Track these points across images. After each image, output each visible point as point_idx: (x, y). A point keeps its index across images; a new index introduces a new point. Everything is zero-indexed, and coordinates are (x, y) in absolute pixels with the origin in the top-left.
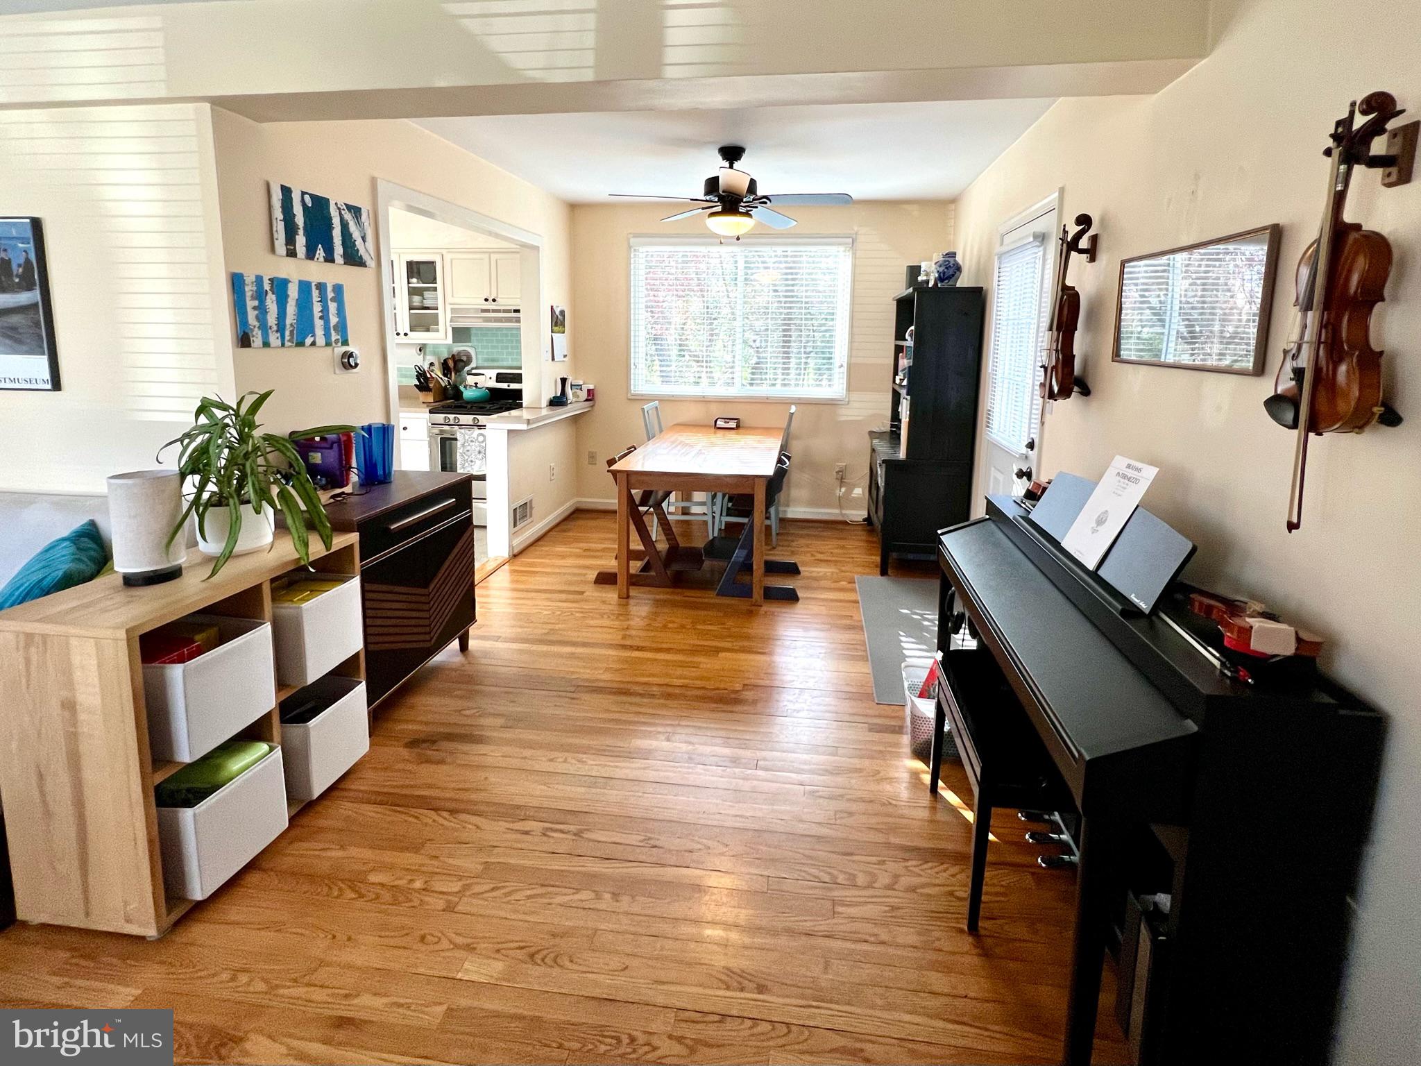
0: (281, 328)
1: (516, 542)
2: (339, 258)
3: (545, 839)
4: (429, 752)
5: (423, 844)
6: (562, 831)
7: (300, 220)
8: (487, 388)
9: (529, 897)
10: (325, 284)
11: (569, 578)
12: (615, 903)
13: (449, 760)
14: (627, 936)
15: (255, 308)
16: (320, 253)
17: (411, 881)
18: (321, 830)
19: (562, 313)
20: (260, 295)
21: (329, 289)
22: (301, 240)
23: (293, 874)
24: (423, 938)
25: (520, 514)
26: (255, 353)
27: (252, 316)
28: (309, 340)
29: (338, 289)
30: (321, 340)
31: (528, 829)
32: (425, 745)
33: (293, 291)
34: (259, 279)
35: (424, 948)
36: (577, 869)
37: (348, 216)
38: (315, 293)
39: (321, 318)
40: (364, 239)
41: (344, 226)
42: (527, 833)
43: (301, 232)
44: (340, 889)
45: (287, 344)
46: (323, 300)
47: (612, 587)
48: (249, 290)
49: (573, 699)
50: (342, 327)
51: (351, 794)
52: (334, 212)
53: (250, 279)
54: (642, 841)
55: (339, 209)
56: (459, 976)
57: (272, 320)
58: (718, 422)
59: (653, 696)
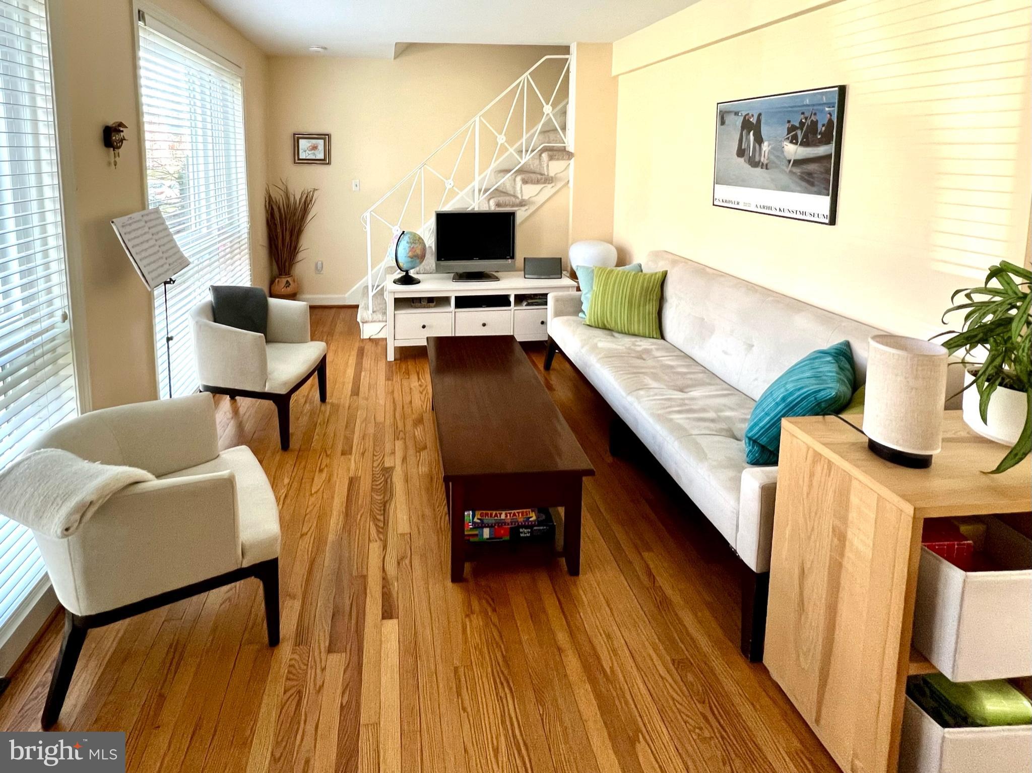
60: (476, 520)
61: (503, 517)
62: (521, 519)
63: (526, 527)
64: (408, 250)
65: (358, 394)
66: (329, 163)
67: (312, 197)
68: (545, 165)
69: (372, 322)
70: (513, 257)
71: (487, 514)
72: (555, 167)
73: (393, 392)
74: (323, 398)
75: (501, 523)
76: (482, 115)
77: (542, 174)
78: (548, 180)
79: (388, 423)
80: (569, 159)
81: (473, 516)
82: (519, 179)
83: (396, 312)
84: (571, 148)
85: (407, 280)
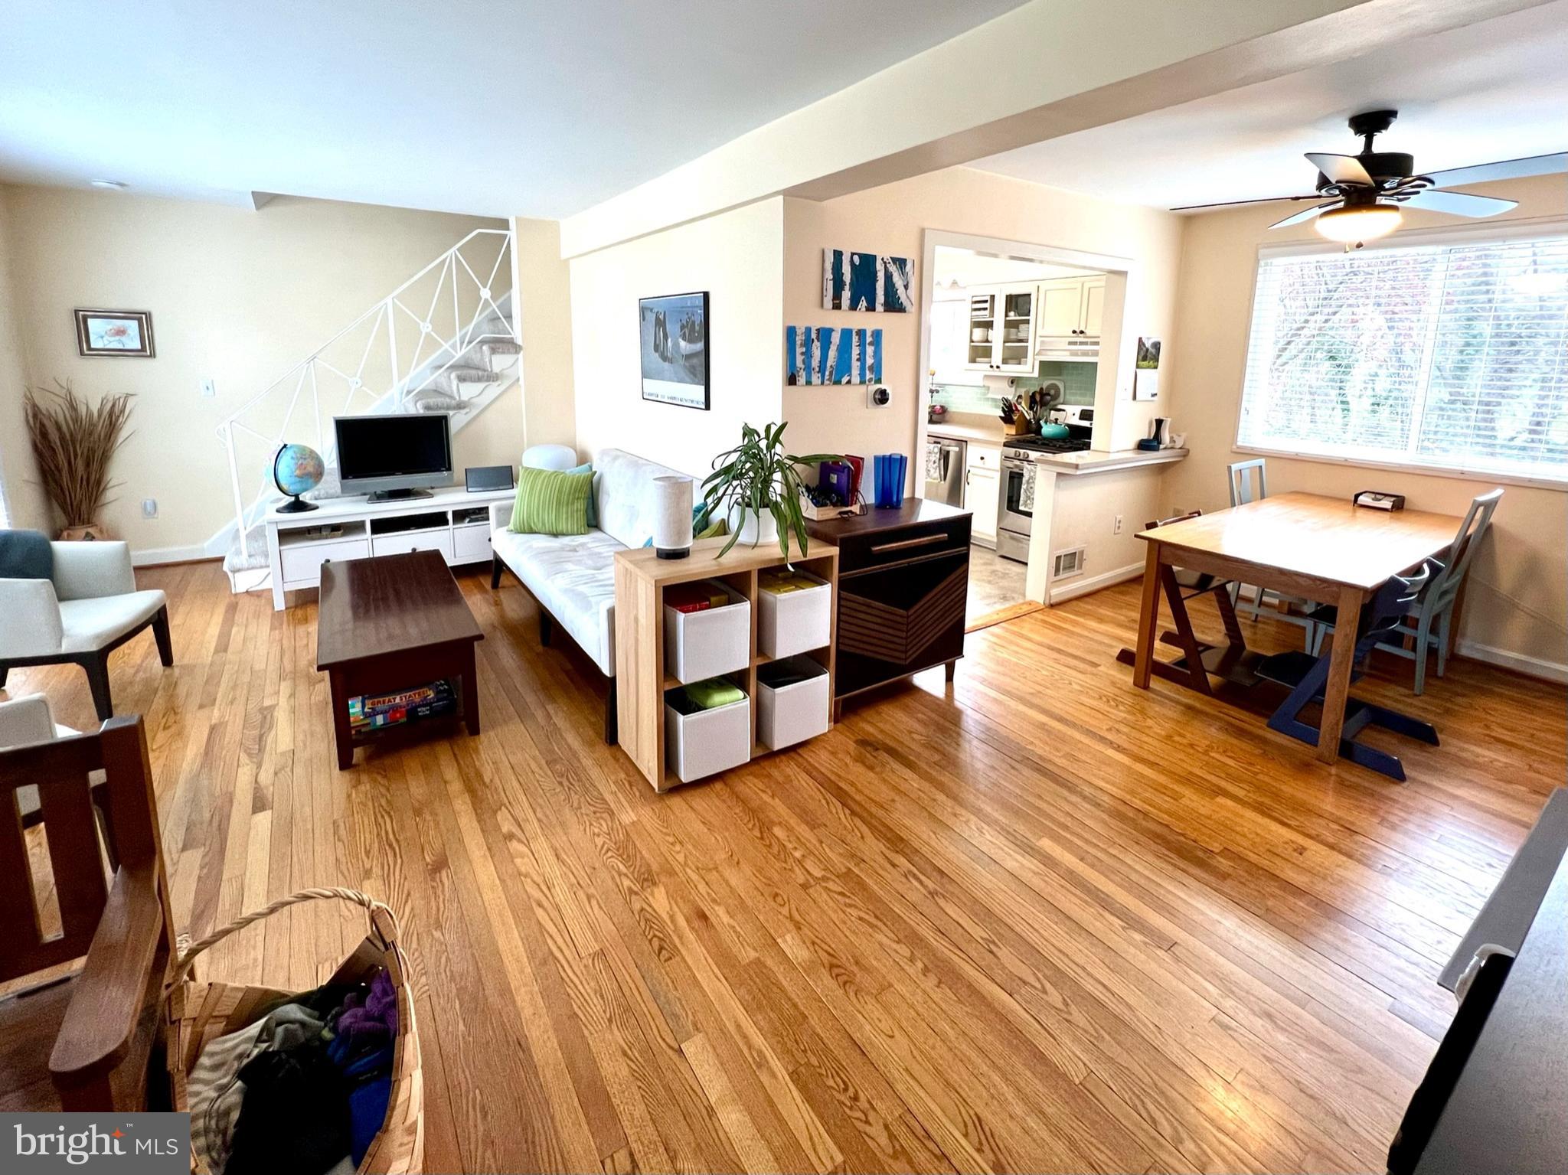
0: (822, 369)
1: (1055, 591)
2: (879, 307)
3: (904, 880)
4: (868, 755)
5: (819, 826)
6: (921, 883)
7: (847, 277)
8: (1068, 425)
9: (861, 919)
10: (865, 331)
11: (1096, 646)
12: (920, 975)
13: (878, 769)
14: (911, 1011)
15: (802, 354)
16: (863, 303)
17: (796, 848)
18: (769, 776)
19: (1157, 346)
20: (808, 343)
21: (869, 334)
22: (846, 294)
23: (738, 797)
24: (777, 895)
25: (1066, 563)
26: (799, 390)
27: (799, 359)
28: (845, 379)
29: (877, 335)
30: (856, 379)
31: (897, 863)
32: (869, 748)
33: (836, 339)
34: (808, 330)
35: (773, 903)
36: (912, 923)
37: (892, 268)
38: (855, 339)
39: (858, 360)
40: (906, 287)
41: (888, 277)
42: (894, 865)
43: (847, 287)
44: (754, 825)
45: (826, 382)
46: (862, 344)
47: (1130, 667)
48: (799, 339)
49: (1013, 768)
50: (877, 368)
51: (800, 760)
52: (880, 267)
53: (800, 331)
54: (982, 938)
55: (885, 263)
56: (779, 941)
57: (815, 363)
58: (1361, 498)
59: (1098, 805)
60: (366, 710)
61: (398, 700)
62: (417, 699)
63: (424, 706)
64: (293, 467)
65: (225, 650)
66: (153, 355)
67: (125, 406)
68: (487, 360)
69: (248, 569)
70: (449, 469)
71: (379, 702)
72: (499, 362)
73: (281, 640)
74: (167, 659)
75: (395, 709)
76: (397, 297)
77: (485, 370)
78: (492, 377)
79: (271, 668)
80: (517, 352)
81: (363, 707)
82: (453, 376)
83: (282, 548)
84: (519, 342)
85: (298, 506)
